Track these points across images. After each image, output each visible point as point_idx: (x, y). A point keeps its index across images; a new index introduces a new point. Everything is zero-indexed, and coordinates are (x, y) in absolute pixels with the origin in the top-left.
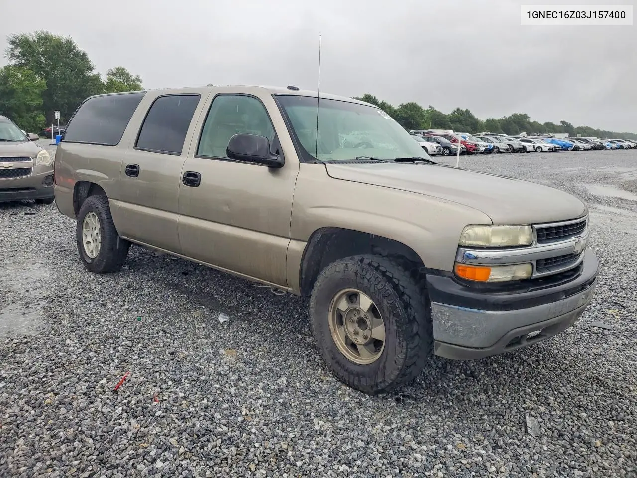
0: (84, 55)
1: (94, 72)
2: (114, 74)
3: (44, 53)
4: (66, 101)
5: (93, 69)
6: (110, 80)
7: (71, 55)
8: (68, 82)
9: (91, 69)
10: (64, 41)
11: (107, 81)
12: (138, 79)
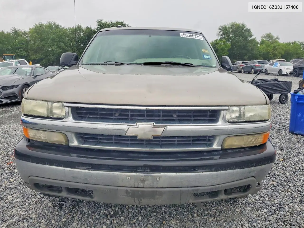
0: (249, 30)
1: (253, 37)
2: (265, 37)
3: (232, 32)
4: (238, 52)
5: (253, 36)
6: (262, 40)
7: (243, 31)
8: (240, 43)
9: (251, 36)
10: (241, 25)
11: (261, 41)
12: (277, 38)
